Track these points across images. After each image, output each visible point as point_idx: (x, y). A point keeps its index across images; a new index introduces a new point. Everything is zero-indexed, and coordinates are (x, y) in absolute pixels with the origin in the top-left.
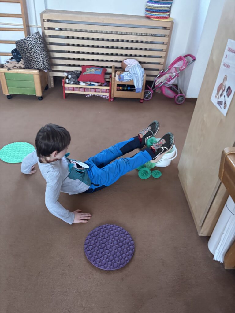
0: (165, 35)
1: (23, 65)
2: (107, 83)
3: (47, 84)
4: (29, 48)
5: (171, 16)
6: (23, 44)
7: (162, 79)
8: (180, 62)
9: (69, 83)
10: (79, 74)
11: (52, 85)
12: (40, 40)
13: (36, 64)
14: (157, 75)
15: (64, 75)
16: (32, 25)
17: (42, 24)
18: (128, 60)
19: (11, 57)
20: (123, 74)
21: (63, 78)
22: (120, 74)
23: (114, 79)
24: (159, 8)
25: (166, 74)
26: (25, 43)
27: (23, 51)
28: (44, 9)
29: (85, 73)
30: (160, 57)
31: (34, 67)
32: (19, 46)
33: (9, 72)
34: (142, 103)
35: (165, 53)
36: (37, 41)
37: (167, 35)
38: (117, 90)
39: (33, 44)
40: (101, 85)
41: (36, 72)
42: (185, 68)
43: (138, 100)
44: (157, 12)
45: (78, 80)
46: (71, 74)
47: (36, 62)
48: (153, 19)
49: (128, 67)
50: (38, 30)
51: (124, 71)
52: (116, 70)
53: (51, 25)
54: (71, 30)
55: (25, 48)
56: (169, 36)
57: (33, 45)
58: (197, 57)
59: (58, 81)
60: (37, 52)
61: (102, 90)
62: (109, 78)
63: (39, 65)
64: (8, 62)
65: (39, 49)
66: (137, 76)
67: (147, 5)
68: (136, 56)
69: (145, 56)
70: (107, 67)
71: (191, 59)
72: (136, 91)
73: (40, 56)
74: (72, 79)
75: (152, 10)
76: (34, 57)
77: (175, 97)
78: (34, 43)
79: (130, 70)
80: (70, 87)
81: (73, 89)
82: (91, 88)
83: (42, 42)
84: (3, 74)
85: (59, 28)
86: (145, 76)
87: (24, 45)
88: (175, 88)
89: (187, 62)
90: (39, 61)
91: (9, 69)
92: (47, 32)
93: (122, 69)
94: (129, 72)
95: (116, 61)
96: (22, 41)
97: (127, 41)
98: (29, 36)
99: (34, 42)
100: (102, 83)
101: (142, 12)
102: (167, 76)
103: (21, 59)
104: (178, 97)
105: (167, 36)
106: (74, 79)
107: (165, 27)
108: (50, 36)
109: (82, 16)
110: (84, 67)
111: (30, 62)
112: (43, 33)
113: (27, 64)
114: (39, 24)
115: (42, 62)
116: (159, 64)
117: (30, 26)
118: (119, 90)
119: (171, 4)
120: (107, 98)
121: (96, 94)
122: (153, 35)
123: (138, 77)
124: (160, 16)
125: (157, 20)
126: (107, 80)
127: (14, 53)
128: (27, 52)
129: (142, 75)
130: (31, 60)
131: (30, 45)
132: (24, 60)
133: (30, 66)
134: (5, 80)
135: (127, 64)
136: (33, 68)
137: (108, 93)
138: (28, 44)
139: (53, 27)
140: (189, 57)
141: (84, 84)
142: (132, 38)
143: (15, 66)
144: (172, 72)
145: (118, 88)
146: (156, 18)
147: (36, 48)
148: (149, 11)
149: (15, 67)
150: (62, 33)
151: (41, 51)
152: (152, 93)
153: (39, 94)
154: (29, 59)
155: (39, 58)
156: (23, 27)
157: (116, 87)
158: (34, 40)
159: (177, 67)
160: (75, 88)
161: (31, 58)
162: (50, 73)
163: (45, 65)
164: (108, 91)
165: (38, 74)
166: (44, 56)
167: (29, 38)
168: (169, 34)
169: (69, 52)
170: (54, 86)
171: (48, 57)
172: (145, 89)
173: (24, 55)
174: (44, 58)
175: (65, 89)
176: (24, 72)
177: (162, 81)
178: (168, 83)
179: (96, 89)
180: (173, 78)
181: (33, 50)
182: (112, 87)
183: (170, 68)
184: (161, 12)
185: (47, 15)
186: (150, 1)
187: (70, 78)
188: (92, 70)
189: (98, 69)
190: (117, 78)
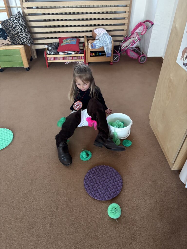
0: (126, 5)
1: (10, 42)
2: (82, 51)
3: (31, 56)
4: (13, 27)
6: (7, 24)
7: (127, 43)
8: (141, 27)
9: (50, 54)
10: (57, 45)
12: (21, 19)
13: (21, 40)
14: (122, 41)
15: (45, 47)
16: (13, 5)
17: (22, 5)
18: (97, 30)
20: (95, 43)
21: (45, 49)
22: (92, 43)
23: (88, 47)
25: (129, 39)
26: (9, 23)
27: (9, 30)
30: (124, 25)
31: (19, 43)
32: (4, 26)
34: (112, 65)
35: (127, 20)
36: (20, 20)
38: (91, 56)
40: (77, 54)
41: (22, 46)
42: (145, 33)
43: (109, 63)
45: (58, 51)
46: (51, 46)
47: (20, 38)
49: (98, 35)
50: (18, 10)
51: (95, 39)
52: (88, 39)
53: (29, 4)
54: (46, 8)
55: (10, 27)
56: (130, 6)
57: (16, 24)
58: (154, 22)
59: (41, 53)
60: (20, 29)
61: (78, 58)
62: (83, 47)
63: (23, 41)
65: (21, 27)
66: (106, 43)
68: (103, 25)
69: (111, 25)
70: (80, 37)
71: (150, 24)
72: (107, 56)
73: (23, 33)
74: (52, 50)
76: (18, 34)
77: (138, 58)
78: (17, 22)
79: (100, 38)
80: (51, 58)
81: (54, 59)
82: (69, 57)
83: (24, 20)
85: (36, 7)
86: (113, 42)
87: (9, 25)
88: (138, 50)
89: (147, 27)
90: (23, 37)
92: (27, 11)
93: (93, 38)
94: (99, 40)
95: (87, 31)
96: (6, 21)
97: (95, 13)
98: (12, 17)
100: (77, 52)
102: (131, 40)
103: (7, 37)
104: (141, 58)
105: (128, 6)
108: (29, 15)
110: (61, 39)
111: (16, 39)
112: (23, 12)
113: (13, 41)
114: (19, 4)
115: (25, 38)
116: (123, 30)
117: (10, 7)
121: (73, 61)
122: (116, 6)
123: (107, 44)
126: (81, 48)
128: (12, 31)
129: (110, 41)
131: (13, 24)
132: (10, 37)
133: (15, 42)
135: (97, 33)
136: (18, 43)
137: (83, 59)
139: (31, 6)
140: (147, 22)
141: (63, 54)
142: (99, 10)
143: (3, 44)
144: (134, 36)
147: (19, 26)
149: (3, 45)
150: (39, 11)
151: (23, 28)
152: (119, 56)
153: (26, 65)
154: (14, 36)
155: (23, 35)
156: (5, 8)
157: (90, 54)
158: (16, 20)
159: (138, 32)
160: (55, 58)
161: (16, 36)
162: (33, 46)
163: (28, 40)
164: (83, 58)
165: (23, 48)
166: (26, 32)
167: (13, 18)
168: (129, 4)
169: (46, 27)
170: (37, 57)
171: (30, 33)
172: (114, 53)
173: (10, 33)
174: (27, 34)
175: (47, 60)
176: (11, 48)
177: (127, 46)
178: (132, 46)
179: (73, 57)
180: (136, 42)
181: (17, 28)
182: (86, 54)
183: (132, 34)
187: (51, 50)
188: (68, 41)
189: (73, 40)
190: (90, 46)
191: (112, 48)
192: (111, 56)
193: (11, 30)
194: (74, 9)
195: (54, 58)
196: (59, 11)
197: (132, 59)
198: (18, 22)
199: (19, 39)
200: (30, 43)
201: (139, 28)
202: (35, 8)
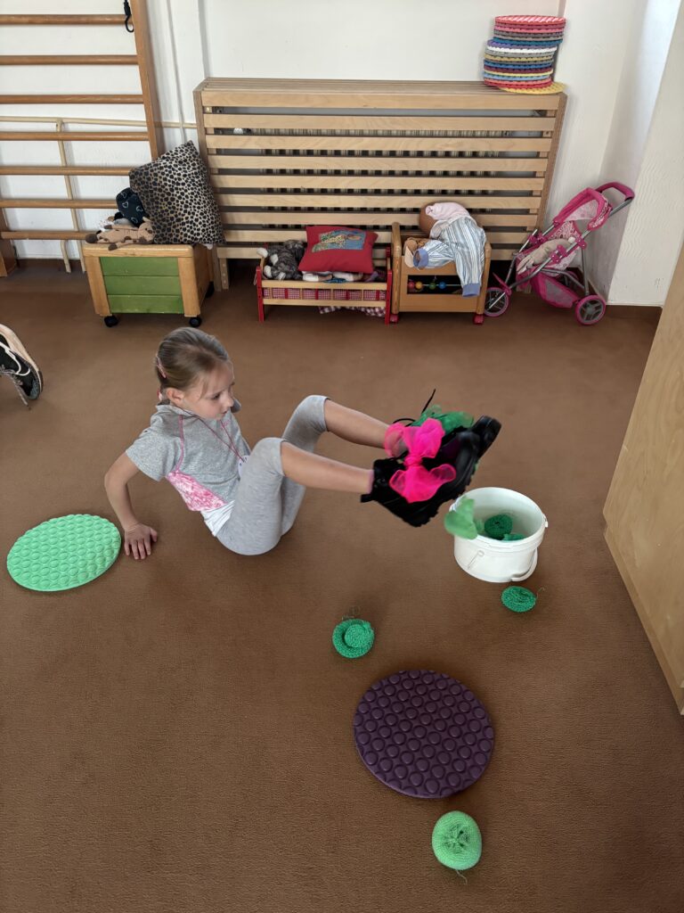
0: (542, 132)
1: (151, 235)
2: (380, 273)
3: (211, 280)
4: (167, 187)
5: (557, 79)
6: (149, 179)
7: (537, 255)
8: (588, 204)
9: (273, 278)
10: (300, 249)
11: (225, 282)
12: (194, 165)
13: (185, 229)
14: (521, 245)
15: (258, 253)
16: (170, 121)
17: (200, 120)
18: (437, 207)
19: (114, 212)
20: (427, 248)
21: (260, 260)
22: (418, 248)
23: (401, 260)
24: (523, 60)
25: (547, 240)
26: (156, 175)
27: (152, 196)
28: (203, 79)
29: (319, 248)
30: (530, 194)
31: (179, 238)
32: (139, 184)
33: (113, 254)
34: (480, 324)
35: (542, 181)
36: (188, 169)
37: (547, 133)
38: (408, 293)
39: (176, 176)
40: (362, 281)
41: (185, 250)
42: (602, 223)
43: (469, 318)
44: (520, 71)
46: (279, 253)
47: (184, 224)
48: (507, 89)
49: (439, 225)
50: (185, 136)
51: (427, 236)
52: (405, 234)
53: (223, 121)
54: (277, 133)
55: (155, 189)
56: (555, 136)
57: (176, 179)
58: (637, 191)
59: (243, 272)
60: (187, 197)
61: (365, 295)
62: (386, 259)
63: (192, 233)
64: (109, 227)
65: (192, 189)
66: (465, 250)
67: (488, 53)
68: (457, 193)
69: (484, 193)
70: (377, 228)
71: (620, 197)
72: (464, 294)
73: (194, 207)
74: (282, 265)
75: (503, 66)
76: (179, 211)
77: (575, 304)
78: (179, 174)
79: (446, 232)
80: (276, 288)
81: (287, 293)
82: (334, 290)
83: (201, 168)
84: (98, 260)
85: (244, 129)
86: (489, 248)
87: (153, 180)
88: (574, 280)
89: (609, 205)
90: (193, 220)
91: (113, 247)
92: (214, 142)
93: (421, 231)
94: (442, 240)
95: (403, 210)
96: (147, 169)
97: (434, 154)
98: (165, 156)
99: (179, 172)
100: (364, 274)
101: (474, 73)
102: (551, 245)
103: (144, 219)
104: (585, 306)
105: (549, 135)
106: (286, 264)
107: (539, 111)
108: (219, 152)
109: (312, 92)
110: (313, 231)
111: (170, 224)
112: (203, 144)
113: (160, 231)
114: (191, 118)
115: (200, 223)
116: (526, 212)
117: (163, 125)
118: (414, 290)
119: (558, 46)
120: (380, 315)
121: (348, 304)
122: (505, 135)
123: (469, 253)
124: (526, 81)
125: (519, 91)
126: (378, 263)
127: (125, 200)
128: (162, 200)
129: (479, 246)
130: (172, 219)
131: (168, 178)
132: (153, 220)
133: (167, 236)
134: (101, 276)
135: (435, 217)
136: (175, 240)
137: (383, 300)
138: (165, 176)
139: (230, 126)
140: (612, 190)
141: (316, 279)
142: (447, 145)
143: (128, 238)
144: (564, 234)
145: (411, 285)
146: (516, 87)
147: (184, 187)
148: (497, 69)
149: (128, 242)
150: (251, 143)
151: (198, 193)
152: (509, 297)
153: (191, 309)
154: (165, 216)
155: (193, 213)
156: (145, 129)
157: (406, 284)
158: (179, 167)
159: (578, 221)
160: (289, 292)
161: (173, 215)
162: (220, 250)
163: (207, 229)
164: (382, 296)
165: (190, 255)
166: (205, 206)
167: (167, 161)
168: (552, 129)
169: (270, 191)
170: (230, 286)
171: (215, 208)
172: (489, 285)
173: (153, 208)
174: (206, 212)
175: (263, 296)
176: (151, 254)
177: (537, 262)
178: (556, 266)
179: (349, 290)
180: (569, 252)
181: (178, 192)
182: (395, 285)
183: (558, 223)
184: (531, 71)
185: (210, 94)
186: (496, 41)
187: (277, 263)
188: (337, 237)
189: (352, 236)
190: (408, 260)
191: (483, 269)
192: (478, 294)
193: (157, 198)
194: (366, 140)
195: (286, 290)
196: (317, 143)
197: (553, 310)
198: (182, 174)
199: (179, 228)
200: (214, 239)
201: (583, 208)
202: (241, 131)
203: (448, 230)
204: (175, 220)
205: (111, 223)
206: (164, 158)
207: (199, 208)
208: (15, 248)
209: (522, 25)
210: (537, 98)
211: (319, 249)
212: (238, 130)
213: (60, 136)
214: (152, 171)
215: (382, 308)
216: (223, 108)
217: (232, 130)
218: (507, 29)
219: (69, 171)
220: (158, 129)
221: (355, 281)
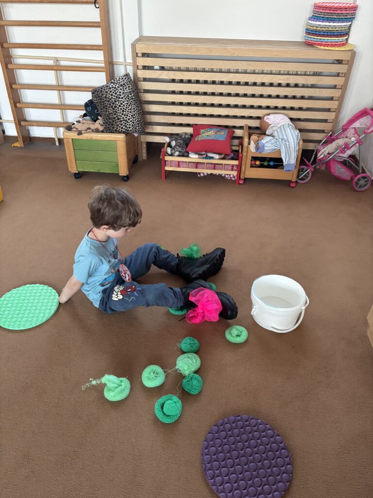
0: (339, 73)
1: (101, 127)
2: (234, 154)
3: (136, 154)
4: (113, 100)
5: (350, 41)
6: (103, 95)
7: (330, 148)
8: (365, 118)
9: (172, 155)
10: (189, 138)
11: (144, 156)
12: (129, 87)
13: (122, 125)
14: (321, 141)
15: (164, 140)
16: (118, 61)
17: (135, 61)
18: (272, 117)
19: (84, 112)
20: (264, 141)
21: (165, 143)
22: (258, 140)
23: (248, 148)
24: (330, 29)
25: (338, 139)
26: (107, 92)
27: (103, 104)
28: (137, 36)
30: (329, 110)
31: (118, 129)
32: (96, 98)
33: (80, 137)
34: (293, 187)
35: (337, 102)
36: (126, 89)
37: (342, 73)
38: (251, 167)
39: (118, 93)
40: (224, 159)
41: (121, 137)
43: (286, 183)
44: (327, 36)
45: (187, 150)
46: (176, 140)
47: (121, 121)
48: (319, 47)
49: (272, 127)
50: (126, 70)
51: (264, 134)
52: (251, 132)
53: (148, 62)
54: (179, 70)
55: (106, 101)
56: (347, 76)
57: (118, 95)
59: (155, 150)
60: (124, 105)
61: (225, 167)
62: (239, 146)
63: (126, 126)
64: (79, 122)
65: (127, 101)
66: (287, 143)
67: (308, 24)
68: (284, 108)
69: (300, 109)
70: (235, 127)
72: (284, 170)
73: (128, 111)
74: (177, 147)
75: (317, 33)
76: (119, 114)
77: (352, 179)
79: (276, 132)
80: (173, 162)
81: (179, 164)
82: (207, 163)
83: (133, 89)
84: (71, 140)
85: (160, 67)
86: (301, 142)
87: (104, 95)
88: (353, 163)
90: (127, 119)
91: (80, 133)
92: (141, 74)
93: (261, 131)
94: (273, 136)
95: (251, 118)
96: (102, 88)
98: (113, 81)
99: (120, 91)
100: (225, 155)
101: (299, 35)
102: (340, 142)
103: (99, 117)
104: (359, 180)
105: (343, 75)
106: (180, 147)
107: (338, 61)
108: (145, 80)
109: (200, 46)
110: (197, 128)
111: (113, 121)
112: (135, 75)
113: (108, 125)
114: (129, 60)
115: (131, 121)
116: (325, 121)
117: (114, 63)
118: (254, 166)
119: (352, 21)
120: (233, 179)
121: (216, 172)
122: (315, 74)
123: (289, 145)
124: (331, 42)
125: (326, 48)
126: (234, 148)
127: (89, 106)
128: (109, 107)
129: (296, 141)
130: (114, 118)
132: (103, 118)
133: (111, 128)
134: (73, 150)
135: (270, 122)
136: (116, 130)
137: (236, 170)
138: (112, 93)
139: (152, 65)
141: (197, 156)
142: (280, 80)
143: (89, 128)
144: (348, 135)
145: (253, 162)
146: (325, 45)
147: (123, 100)
148: (313, 34)
149: (88, 130)
150: (165, 75)
151: (131, 103)
152: (312, 172)
153: (123, 171)
154: (111, 117)
155: (127, 115)
156: (103, 65)
157: (250, 161)
158: (120, 88)
159: (358, 128)
160: (181, 163)
161: (115, 116)
162: (142, 137)
163: (135, 125)
164: (235, 168)
165: (124, 140)
166: (134, 111)
167: (114, 84)
168: (345, 72)
169: (173, 103)
170: (147, 157)
171: (140, 112)
172: (300, 165)
173: (104, 111)
174: (134, 115)
175: (165, 165)
176: (102, 138)
177: (331, 152)
178: (342, 155)
179: (216, 164)
180: (351, 147)
181: (119, 103)
182: (243, 162)
183: (345, 129)
184: (334, 36)
185: (141, 46)
186: (314, 18)
187: (175, 146)
188: (210, 132)
189: (220, 132)
190: (252, 147)
191: (297, 155)
192: (294, 170)
193: (107, 106)
194: (231, 75)
195: (179, 162)
196: (202, 76)
197: (338, 181)
198: (122, 92)
199: (118, 123)
200: (139, 131)
201: (361, 120)
202: (158, 68)
203: (277, 130)
204: (116, 118)
205: (81, 119)
206: (112, 82)
207: (130, 112)
208: (29, 130)
209: (330, 8)
210: (337, 53)
211: (199, 139)
212: (156, 67)
213: (55, 68)
214: (104, 90)
215: (235, 175)
216: (149, 54)
217: (153, 67)
218: (321, 11)
219: (60, 88)
220: (111, 66)
221: (220, 159)
